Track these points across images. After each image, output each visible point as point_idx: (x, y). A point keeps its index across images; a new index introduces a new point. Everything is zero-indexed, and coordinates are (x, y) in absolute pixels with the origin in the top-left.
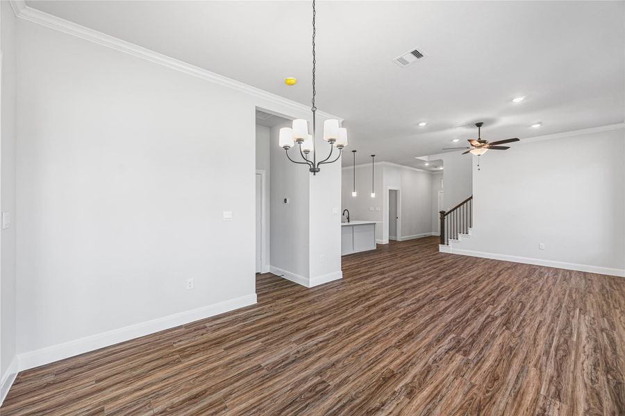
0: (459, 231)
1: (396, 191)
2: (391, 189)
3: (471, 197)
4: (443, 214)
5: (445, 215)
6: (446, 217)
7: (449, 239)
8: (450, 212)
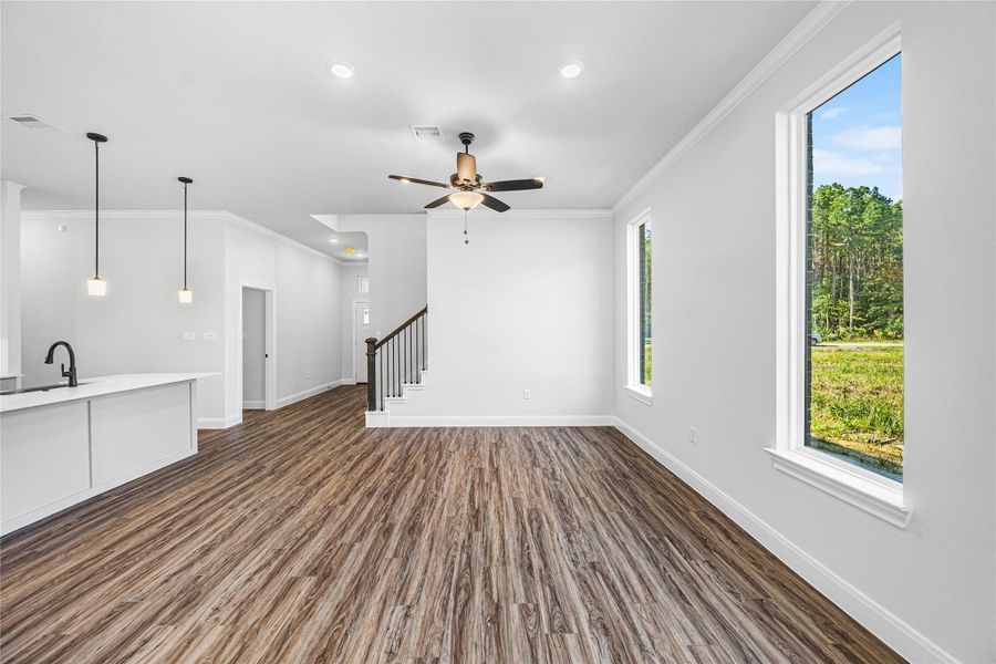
0: (402, 380)
1: (263, 292)
2: (247, 285)
3: (425, 310)
4: (373, 345)
5: (376, 348)
6: (378, 351)
7: (385, 398)
8: (386, 340)
